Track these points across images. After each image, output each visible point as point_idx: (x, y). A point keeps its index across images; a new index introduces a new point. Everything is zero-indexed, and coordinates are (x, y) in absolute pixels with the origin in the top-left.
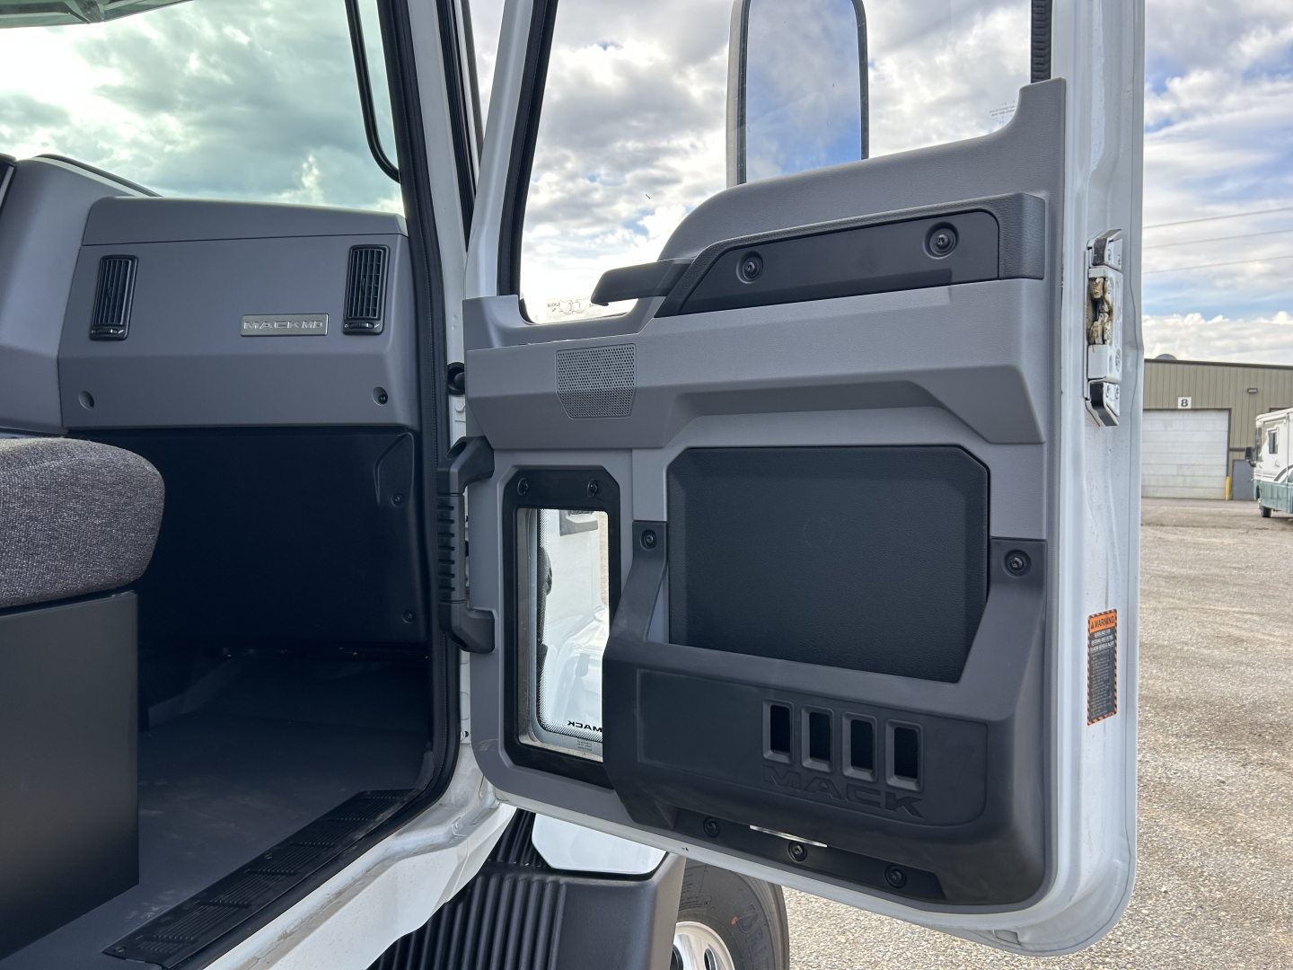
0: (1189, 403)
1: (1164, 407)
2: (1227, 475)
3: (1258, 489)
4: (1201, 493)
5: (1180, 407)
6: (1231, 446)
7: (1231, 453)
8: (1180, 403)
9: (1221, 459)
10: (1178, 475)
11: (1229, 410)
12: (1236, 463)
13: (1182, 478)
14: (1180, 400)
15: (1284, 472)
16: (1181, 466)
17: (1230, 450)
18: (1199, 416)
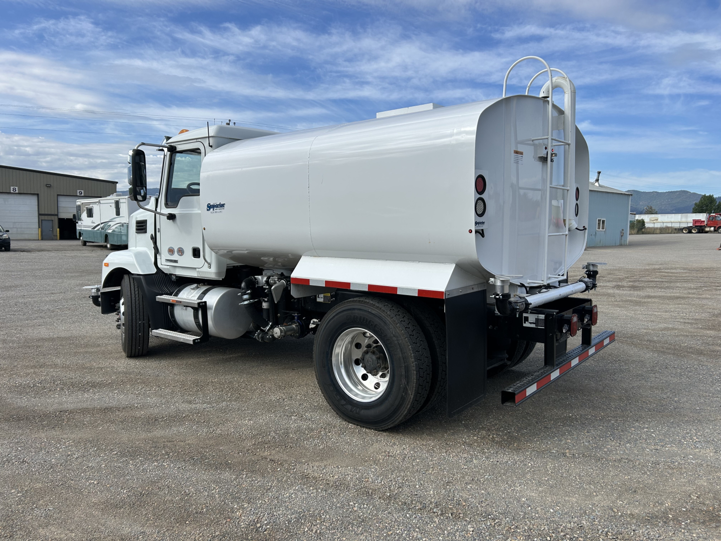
0: (17, 190)
1: (4, 191)
2: (39, 227)
3: (80, 233)
4: (26, 237)
5: (12, 192)
6: (40, 213)
7: (40, 216)
8: (12, 189)
9: (35, 219)
10: (13, 228)
11: (38, 194)
12: (43, 221)
13: (16, 229)
14: (12, 188)
15: (99, 225)
16: (15, 223)
17: (39, 215)
18: (22, 197)
